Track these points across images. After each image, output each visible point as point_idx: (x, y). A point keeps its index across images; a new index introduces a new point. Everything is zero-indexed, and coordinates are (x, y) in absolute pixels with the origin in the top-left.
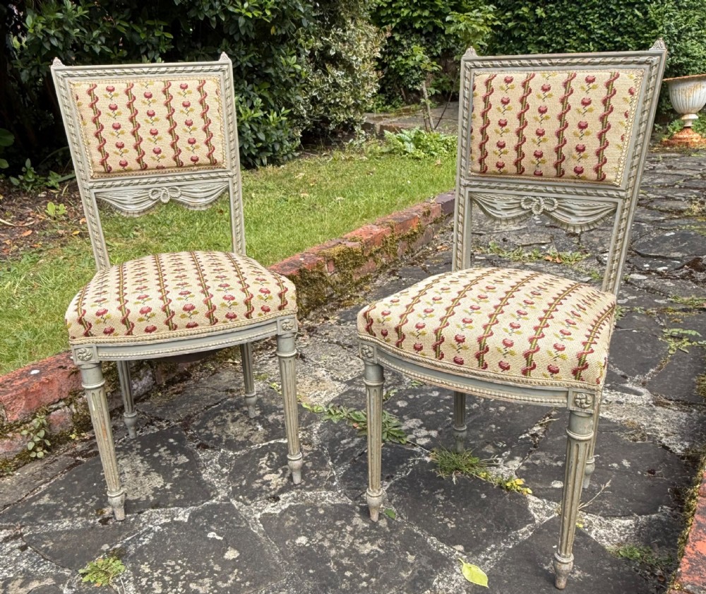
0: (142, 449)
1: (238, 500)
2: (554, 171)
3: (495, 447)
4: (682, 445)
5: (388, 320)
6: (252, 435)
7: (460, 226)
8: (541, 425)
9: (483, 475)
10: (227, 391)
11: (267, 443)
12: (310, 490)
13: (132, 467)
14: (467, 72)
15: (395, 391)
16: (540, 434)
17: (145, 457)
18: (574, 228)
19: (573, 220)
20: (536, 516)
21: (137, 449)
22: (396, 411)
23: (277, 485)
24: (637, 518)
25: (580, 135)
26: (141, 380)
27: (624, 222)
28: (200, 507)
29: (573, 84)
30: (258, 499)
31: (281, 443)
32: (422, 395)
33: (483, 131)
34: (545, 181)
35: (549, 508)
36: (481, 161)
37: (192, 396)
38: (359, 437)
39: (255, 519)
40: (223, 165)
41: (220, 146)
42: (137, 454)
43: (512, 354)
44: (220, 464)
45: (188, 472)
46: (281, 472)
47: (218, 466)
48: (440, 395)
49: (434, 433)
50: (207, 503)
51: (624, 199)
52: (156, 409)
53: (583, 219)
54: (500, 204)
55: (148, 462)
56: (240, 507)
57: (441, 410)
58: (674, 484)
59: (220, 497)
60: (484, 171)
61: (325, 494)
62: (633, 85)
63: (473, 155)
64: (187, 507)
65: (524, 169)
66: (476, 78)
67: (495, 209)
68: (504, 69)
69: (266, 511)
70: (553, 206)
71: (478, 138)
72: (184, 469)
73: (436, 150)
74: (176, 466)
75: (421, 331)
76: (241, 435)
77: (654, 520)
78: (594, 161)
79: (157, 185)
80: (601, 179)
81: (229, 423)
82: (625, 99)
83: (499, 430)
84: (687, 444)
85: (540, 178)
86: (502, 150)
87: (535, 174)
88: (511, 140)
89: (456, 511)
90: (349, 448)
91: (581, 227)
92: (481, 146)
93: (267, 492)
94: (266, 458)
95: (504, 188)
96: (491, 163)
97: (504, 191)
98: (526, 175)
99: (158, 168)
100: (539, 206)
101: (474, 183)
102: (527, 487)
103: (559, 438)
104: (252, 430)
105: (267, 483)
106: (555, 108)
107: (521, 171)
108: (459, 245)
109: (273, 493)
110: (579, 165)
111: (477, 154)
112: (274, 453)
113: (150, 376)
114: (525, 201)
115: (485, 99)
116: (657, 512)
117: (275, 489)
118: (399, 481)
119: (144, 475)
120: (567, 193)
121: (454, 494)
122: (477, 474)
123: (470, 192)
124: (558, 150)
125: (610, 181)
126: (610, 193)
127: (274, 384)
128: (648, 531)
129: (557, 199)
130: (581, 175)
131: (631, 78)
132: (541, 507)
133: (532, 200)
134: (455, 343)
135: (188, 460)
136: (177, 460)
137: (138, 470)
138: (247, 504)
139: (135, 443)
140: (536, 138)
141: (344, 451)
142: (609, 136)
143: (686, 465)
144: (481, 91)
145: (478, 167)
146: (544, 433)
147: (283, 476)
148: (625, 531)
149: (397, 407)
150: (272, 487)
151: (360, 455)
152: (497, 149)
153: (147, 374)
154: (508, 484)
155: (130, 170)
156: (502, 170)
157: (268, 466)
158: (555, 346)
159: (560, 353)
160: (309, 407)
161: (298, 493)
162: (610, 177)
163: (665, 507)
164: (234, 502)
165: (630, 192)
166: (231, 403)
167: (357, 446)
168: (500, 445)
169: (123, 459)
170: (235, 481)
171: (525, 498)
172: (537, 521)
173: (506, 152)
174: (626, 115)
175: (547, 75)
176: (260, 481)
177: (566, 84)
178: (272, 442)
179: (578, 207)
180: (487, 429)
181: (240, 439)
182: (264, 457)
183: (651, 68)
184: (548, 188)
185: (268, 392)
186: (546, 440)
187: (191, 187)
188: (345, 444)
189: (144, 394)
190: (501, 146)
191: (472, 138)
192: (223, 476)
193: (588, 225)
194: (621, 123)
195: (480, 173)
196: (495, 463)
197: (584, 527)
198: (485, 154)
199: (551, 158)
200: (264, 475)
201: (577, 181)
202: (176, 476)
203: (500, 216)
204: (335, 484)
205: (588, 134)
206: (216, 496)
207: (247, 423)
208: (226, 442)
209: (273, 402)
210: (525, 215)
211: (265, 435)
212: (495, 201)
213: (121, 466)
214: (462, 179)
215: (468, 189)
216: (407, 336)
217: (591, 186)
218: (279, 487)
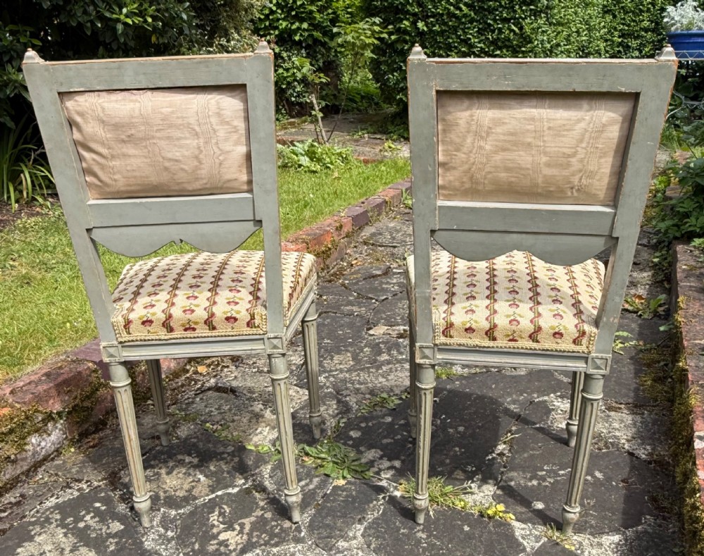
0: (63, 520)
3: (465, 471)
4: (645, 449)
6: (193, 487)
8: (505, 443)
9: (459, 505)
10: (153, 438)
11: (214, 496)
12: (276, 545)
13: (54, 544)
15: (344, 420)
16: (506, 452)
17: (68, 529)
20: (525, 544)
21: (56, 520)
22: (351, 442)
23: (237, 544)
24: (624, 532)
26: (49, 435)
32: (374, 422)
35: (536, 533)
37: (111, 449)
38: (317, 476)
42: (57, 526)
44: (163, 527)
45: (126, 542)
46: (238, 527)
47: (162, 530)
48: (393, 420)
49: (397, 464)
52: (71, 469)
55: (73, 534)
57: (399, 437)
58: (649, 492)
61: (294, 548)
72: (121, 538)
74: (109, 535)
76: (182, 488)
77: (642, 532)
81: (164, 476)
83: (464, 453)
84: (648, 447)
89: (442, 549)
90: (310, 490)
94: (217, 513)
102: (508, 513)
103: (526, 455)
104: (193, 481)
105: (224, 543)
112: (225, 507)
113: (60, 430)
116: (642, 524)
117: (235, 550)
118: (373, 522)
119: (71, 551)
121: (435, 530)
122: (453, 504)
127: (208, 425)
128: (640, 545)
132: (528, 533)
135: (122, 527)
136: (108, 528)
137: (62, 546)
139: (52, 513)
141: (304, 495)
143: (654, 470)
146: (510, 450)
147: (241, 532)
148: (617, 548)
149: (351, 438)
150: (231, 548)
151: (323, 497)
153: (56, 428)
154: (490, 512)
157: (221, 523)
160: (253, 448)
161: (263, 551)
163: (648, 517)
166: (161, 453)
167: (317, 487)
168: (469, 468)
169: (40, 534)
170: (185, 546)
171: (510, 525)
172: (528, 549)
176: (215, 542)
178: (220, 493)
180: (452, 453)
181: (181, 494)
182: (213, 512)
185: (202, 434)
186: (513, 458)
188: (304, 486)
189: (54, 451)
192: (169, 540)
196: (469, 490)
197: (576, 550)
200: (219, 533)
202: (112, 548)
204: (303, 534)
207: (185, 474)
208: (164, 500)
209: (210, 445)
211: (209, 486)
213: (40, 544)
218: (239, 547)
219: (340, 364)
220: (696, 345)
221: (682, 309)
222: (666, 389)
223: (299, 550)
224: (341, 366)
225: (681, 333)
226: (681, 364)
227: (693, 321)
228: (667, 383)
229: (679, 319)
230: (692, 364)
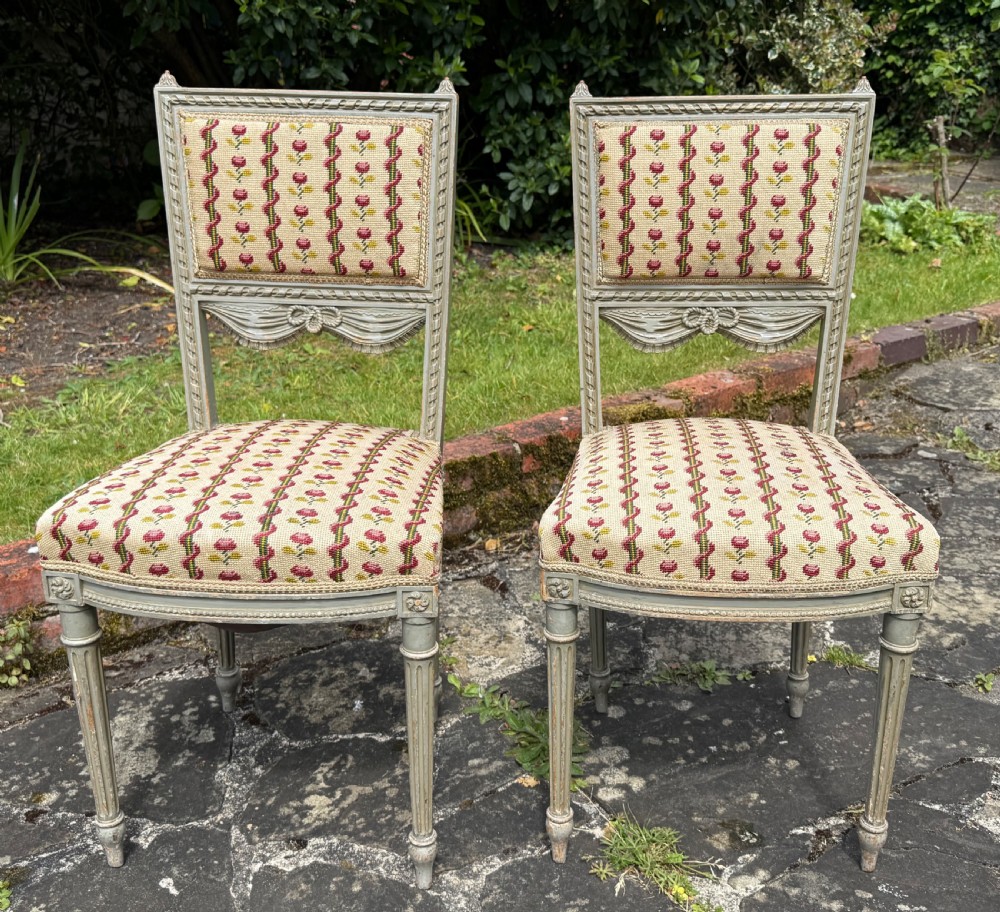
0: (162, 704)
1: (243, 830)
12: (363, 841)
13: (128, 731)
21: (155, 702)
23: (317, 819)
28: (179, 828)
30: (272, 837)
31: (373, 741)
32: (660, 703)
38: (503, 759)
39: (249, 871)
40: (419, 281)
41: (416, 247)
46: (338, 795)
48: (691, 709)
49: (637, 784)
50: (195, 823)
56: (238, 844)
57: (676, 741)
59: (219, 817)
61: (383, 855)
64: (161, 822)
69: (272, 863)
73: (939, 240)
79: (302, 301)
90: (476, 777)
93: (293, 828)
99: (304, 272)
105: (303, 811)
109: (301, 832)
112: (350, 758)
117: (309, 825)
138: (251, 842)
141: (462, 780)
147: (336, 804)
150: (306, 821)
151: (485, 795)
155: (257, 271)
157: (326, 780)
161: (342, 842)
164: (235, 832)
166: (342, 651)
170: (258, 796)
176: (295, 804)
178: (361, 736)
181: (315, 719)
187: (359, 311)
188: (474, 767)
200: (309, 794)
206: (214, 814)
208: (289, 721)
211: (357, 721)
218: (318, 823)
223: (387, 861)
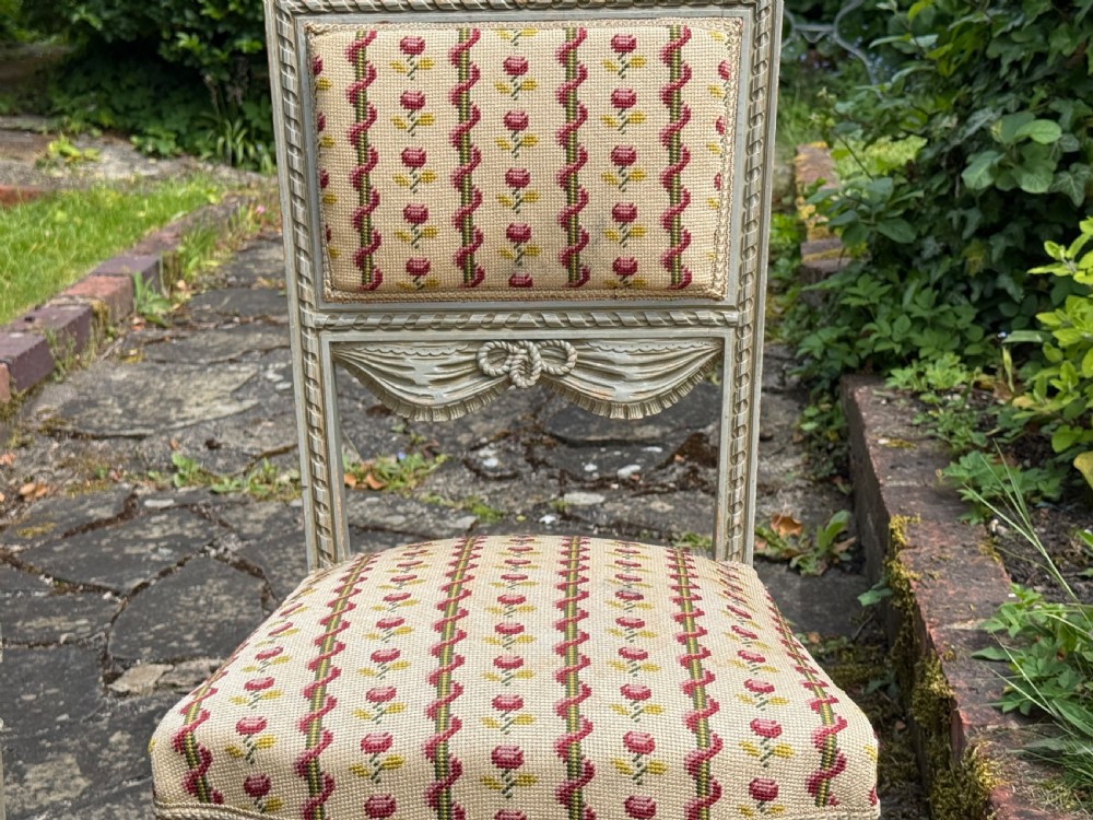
2: (562, 274)
5: (267, 743)
7: (317, 438)
14: (285, 23)
18: (626, 410)
19: (621, 392)
25: (621, 180)
27: (746, 385)
29: (583, 54)
33: (359, 180)
34: (537, 298)
36: (361, 260)
43: (658, 770)
51: (739, 329)
53: (646, 386)
54: (423, 368)
60: (372, 283)
62: (724, 55)
63: (335, 244)
65: (482, 274)
66: (314, 40)
67: (411, 382)
68: (389, 17)
70: (565, 360)
71: (346, 199)
75: (382, 757)
78: (660, 244)
80: (682, 283)
82: (713, 90)
85: (525, 293)
86: (421, 228)
87: (512, 284)
88: (442, 202)
91: (643, 405)
92: (359, 221)
95: (429, 326)
96: (391, 262)
97: (430, 334)
98: (488, 288)
100: (528, 366)
101: (342, 320)
106: (547, 118)
107: (474, 278)
108: (321, 491)
110: (625, 255)
111: (348, 243)
114: (490, 354)
115: (355, 96)
120: (597, 325)
123: (333, 344)
124: (567, 220)
125: (700, 287)
126: (703, 315)
129: (573, 341)
130: (630, 279)
131: (719, 39)
133: (508, 352)
134: (496, 773)
140: (508, 191)
142: (687, 179)
144: (338, 75)
145: (354, 277)
152: (406, 228)
156: (423, 280)
158: (755, 727)
159: (773, 743)
162: (701, 277)
165: (749, 308)
173: (431, 234)
174: (720, 128)
175: (512, 34)
177: (565, 56)
179: (629, 359)
183: (757, 16)
184: (548, 318)
190: (416, 217)
191: (328, 201)
193: (659, 399)
194: (711, 147)
195: (363, 289)
198: (371, 241)
199: (549, 241)
201: (619, 293)
203: (427, 401)
205: (639, 176)
210: (492, 390)
212: (409, 362)
214: (307, 311)
215: (328, 337)
216: (338, 780)
217: (653, 303)
219: (49, 790)
220: (957, 634)
221: (903, 547)
222: (896, 749)
224: (55, 797)
225: (916, 607)
226: (935, 686)
227: (936, 574)
228: (896, 734)
229: (905, 574)
230: (961, 684)
